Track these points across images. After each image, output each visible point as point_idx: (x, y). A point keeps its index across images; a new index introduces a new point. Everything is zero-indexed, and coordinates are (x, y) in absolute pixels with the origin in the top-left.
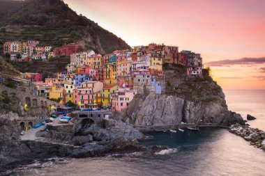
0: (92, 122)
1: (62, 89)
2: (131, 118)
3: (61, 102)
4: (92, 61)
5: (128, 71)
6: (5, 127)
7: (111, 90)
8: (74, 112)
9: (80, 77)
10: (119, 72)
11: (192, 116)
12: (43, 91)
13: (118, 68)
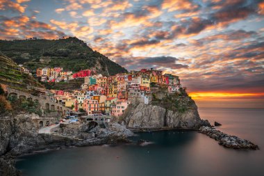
0: (96, 124)
1: (75, 100)
2: (125, 122)
3: (74, 109)
4: (99, 81)
5: (125, 88)
6: (27, 123)
7: (112, 101)
8: (83, 117)
9: (90, 92)
10: (119, 89)
11: (172, 121)
12: (60, 101)
13: (118, 86)
